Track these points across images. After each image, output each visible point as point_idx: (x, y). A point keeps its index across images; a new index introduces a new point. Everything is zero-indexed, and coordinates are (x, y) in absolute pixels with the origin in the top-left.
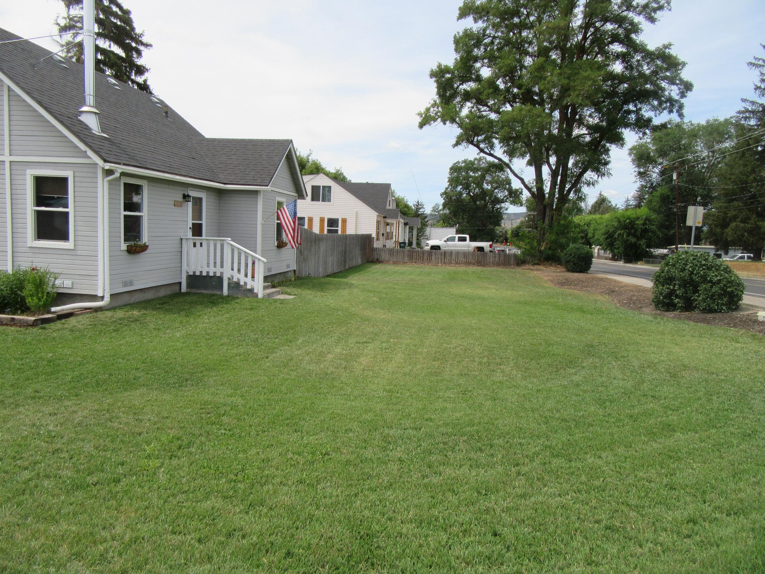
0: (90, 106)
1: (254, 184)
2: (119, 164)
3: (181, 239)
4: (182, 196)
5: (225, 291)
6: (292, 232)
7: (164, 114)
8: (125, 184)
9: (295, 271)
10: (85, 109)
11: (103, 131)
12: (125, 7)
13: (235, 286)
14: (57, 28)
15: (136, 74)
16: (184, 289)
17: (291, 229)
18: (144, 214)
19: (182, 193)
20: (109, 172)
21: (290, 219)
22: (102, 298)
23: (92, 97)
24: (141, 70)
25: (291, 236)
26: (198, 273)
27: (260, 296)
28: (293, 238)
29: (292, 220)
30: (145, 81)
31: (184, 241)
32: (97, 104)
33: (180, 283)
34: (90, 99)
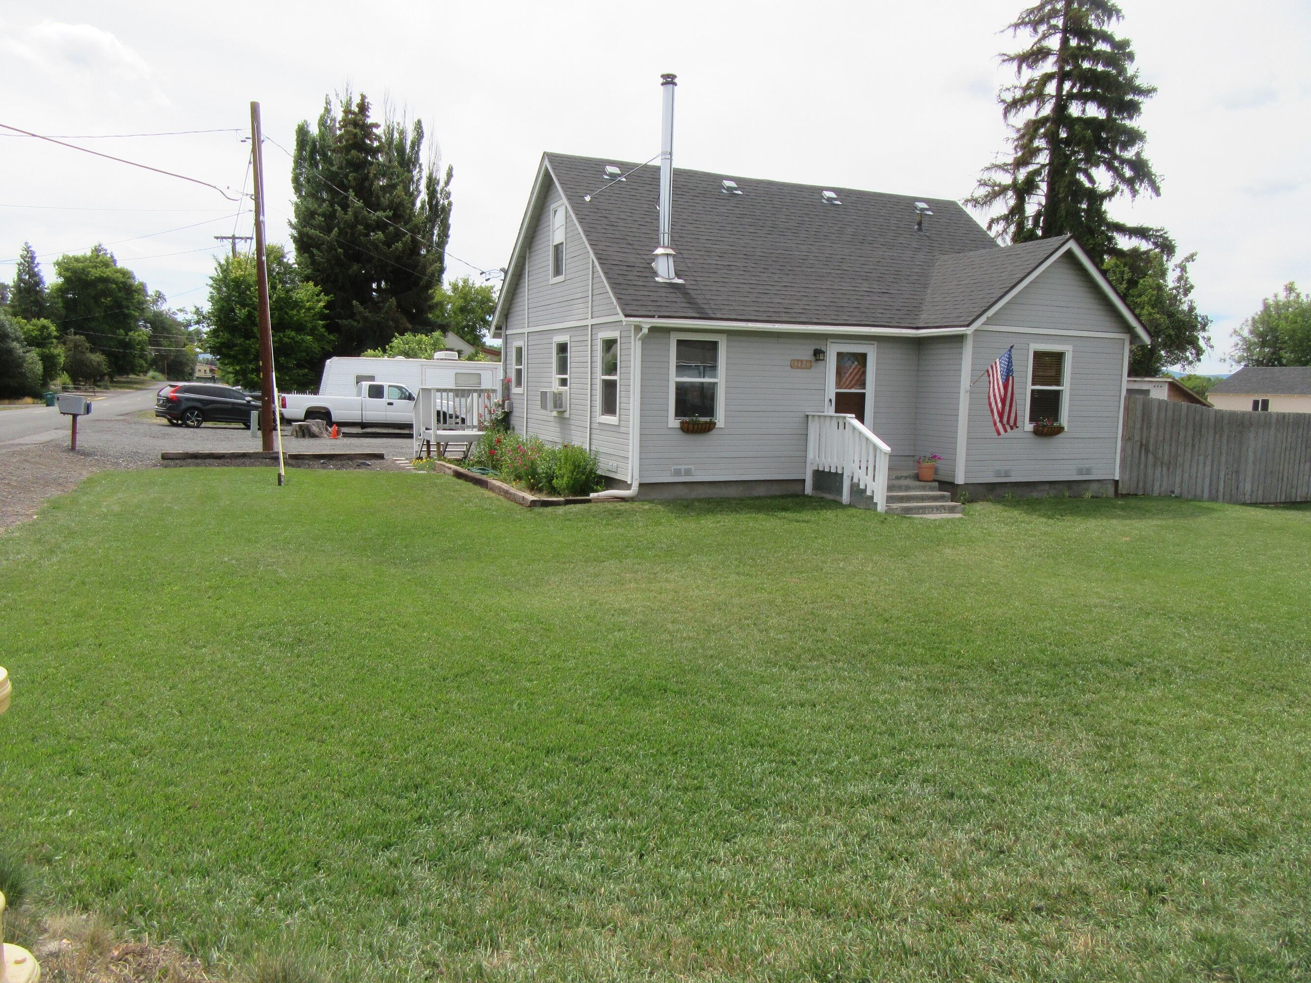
0: (664, 247)
1: (955, 324)
3: (808, 416)
4: (812, 352)
5: (846, 497)
6: (1000, 405)
7: (916, 227)
8: (680, 343)
9: (1117, 482)
10: (659, 251)
11: (678, 275)
16: (809, 489)
17: (999, 400)
18: (721, 379)
19: (813, 347)
21: (1001, 383)
22: (630, 486)
23: (666, 235)
25: (998, 412)
26: (827, 470)
27: (881, 507)
28: (1001, 415)
29: (1003, 383)
31: (810, 418)
33: (804, 481)
34: (665, 238)
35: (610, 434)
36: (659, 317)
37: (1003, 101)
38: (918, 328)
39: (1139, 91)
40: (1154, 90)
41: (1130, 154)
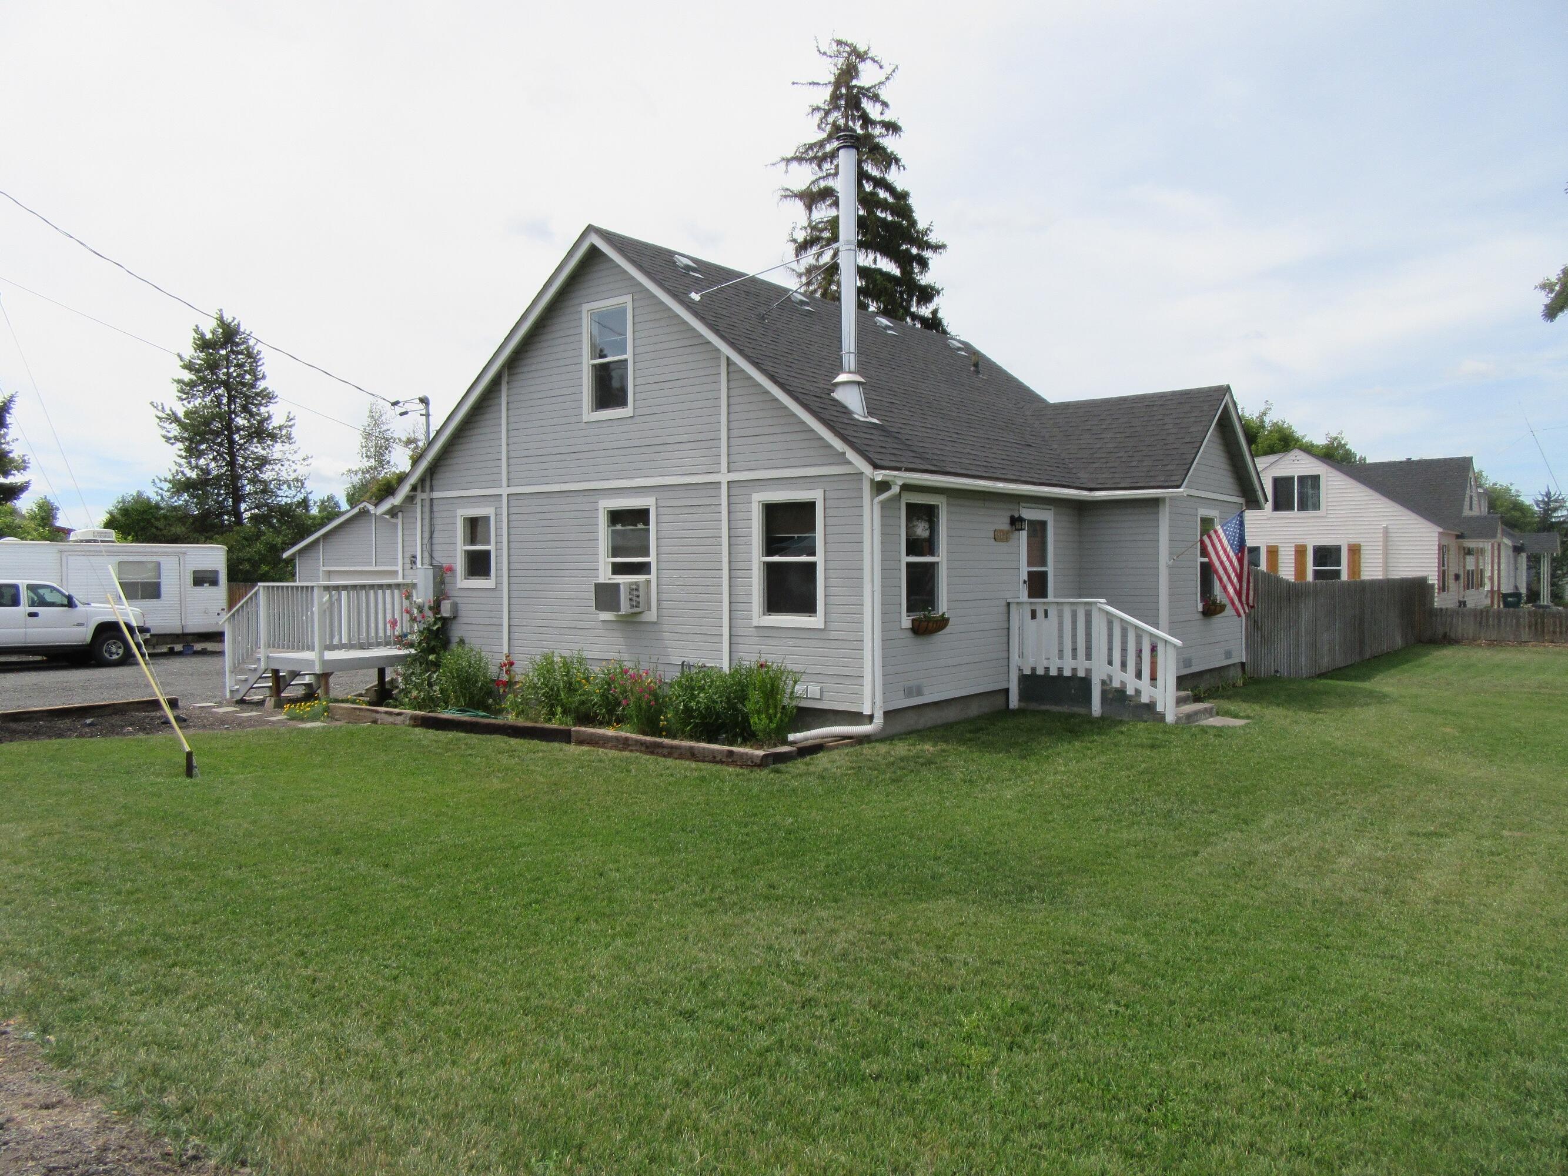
0: (850, 372)
1: (1151, 484)
2: (898, 469)
3: (1009, 604)
4: (1008, 521)
5: (1096, 708)
6: (1235, 580)
7: (972, 369)
8: (908, 505)
9: (1243, 664)
10: (842, 378)
11: (870, 414)
12: (899, 187)
13: (1116, 697)
14: (792, 247)
15: (918, 303)
16: (1014, 702)
17: (1233, 575)
18: (941, 558)
19: (1009, 514)
20: (882, 487)
21: (1232, 554)
22: (871, 718)
23: (852, 356)
24: (927, 294)
25: (1235, 589)
26: (1040, 672)
27: (1170, 718)
28: (1239, 593)
29: (1236, 555)
30: (935, 312)
31: (1013, 608)
32: (861, 369)
33: (1007, 691)
34: (850, 360)
35: (813, 643)
36: (907, 470)
37: (794, 240)
38: (1091, 490)
39: (929, 246)
40: (943, 247)
41: (925, 311)
